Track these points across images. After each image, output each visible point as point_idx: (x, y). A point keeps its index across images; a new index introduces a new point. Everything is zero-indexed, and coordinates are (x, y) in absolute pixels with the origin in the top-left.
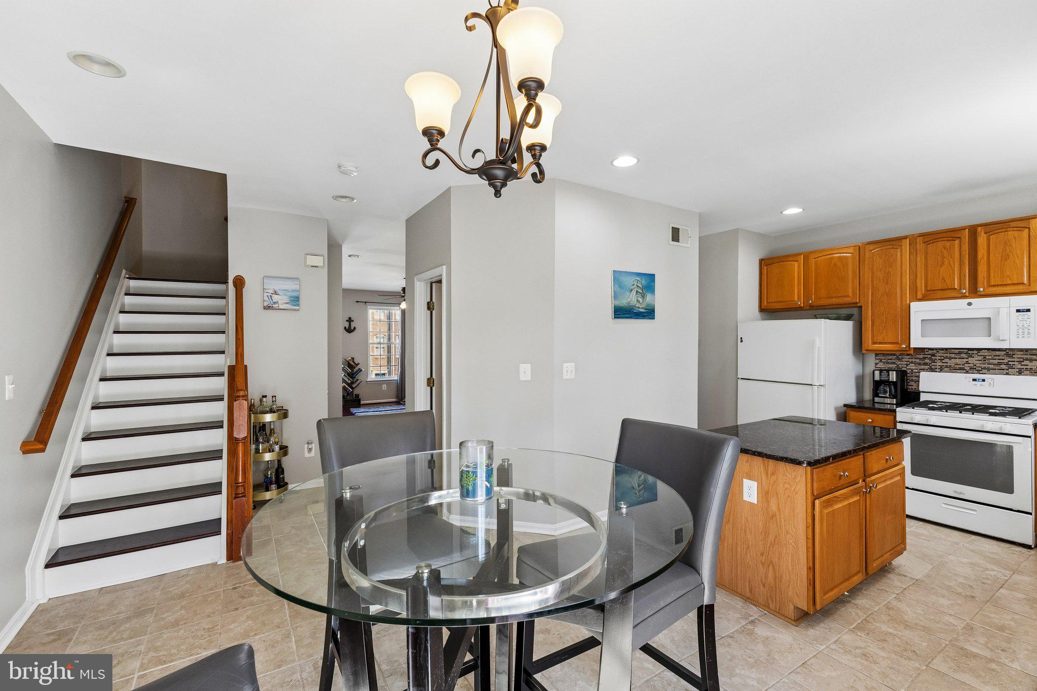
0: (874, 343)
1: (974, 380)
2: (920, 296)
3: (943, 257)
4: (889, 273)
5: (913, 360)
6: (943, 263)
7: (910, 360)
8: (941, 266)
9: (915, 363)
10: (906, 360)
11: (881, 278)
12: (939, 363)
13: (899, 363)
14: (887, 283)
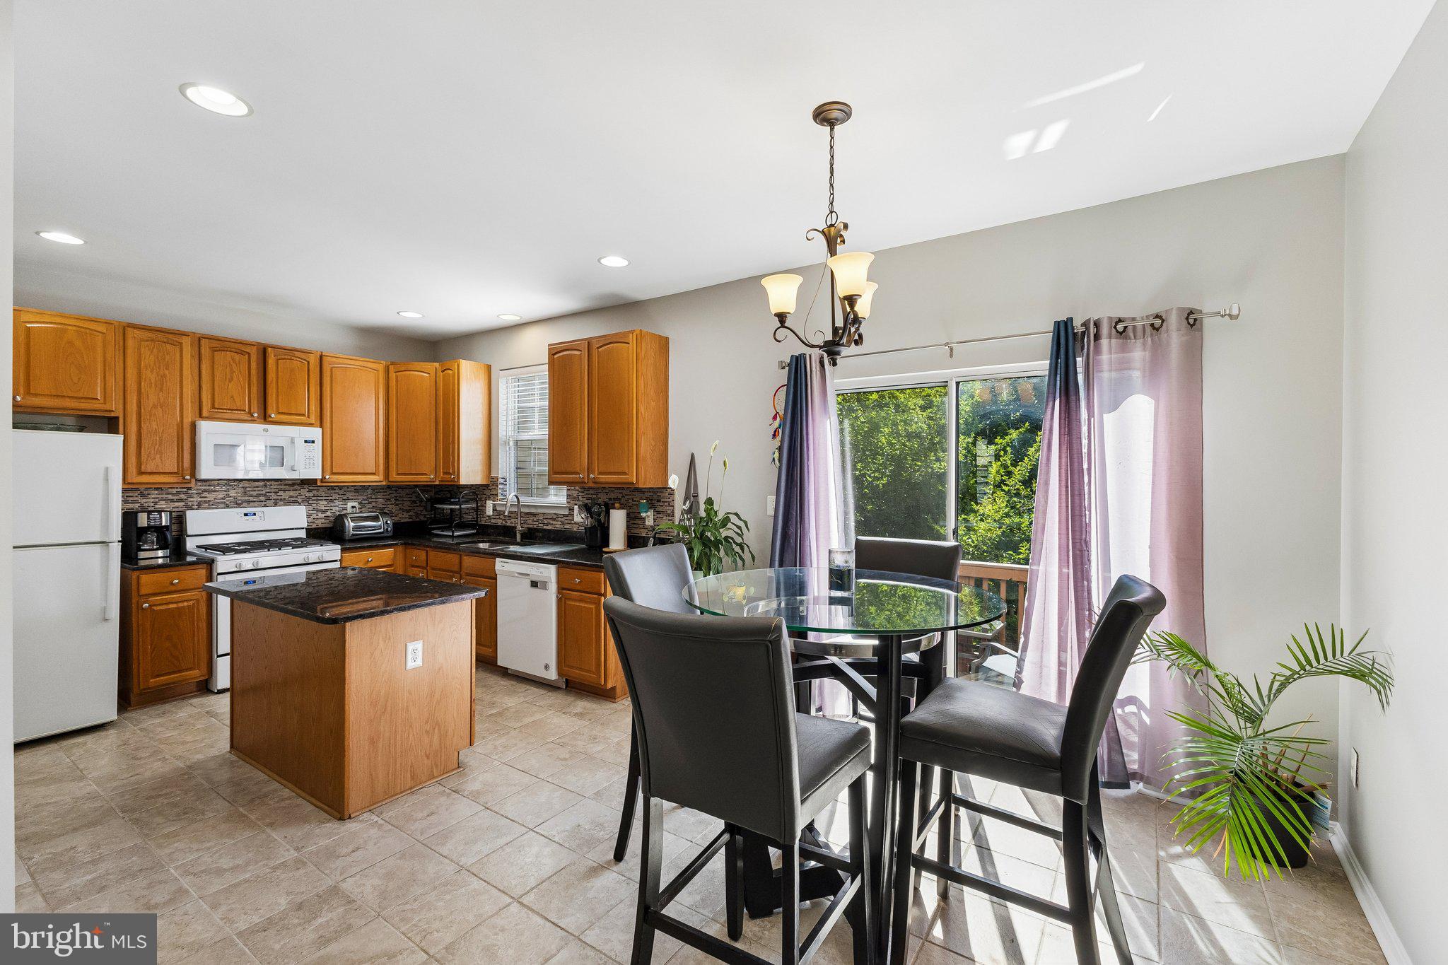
0: (141, 473)
1: (246, 515)
2: (205, 413)
3: (232, 371)
4: (164, 376)
5: (164, 496)
6: (232, 379)
7: (160, 496)
8: (230, 382)
9: (166, 500)
10: (154, 496)
11: (153, 381)
12: (197, 499)
13: (144, 500)
14: (161, 390)
